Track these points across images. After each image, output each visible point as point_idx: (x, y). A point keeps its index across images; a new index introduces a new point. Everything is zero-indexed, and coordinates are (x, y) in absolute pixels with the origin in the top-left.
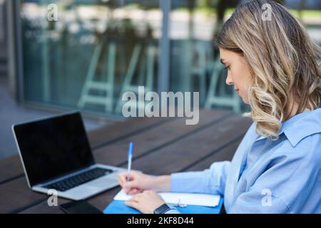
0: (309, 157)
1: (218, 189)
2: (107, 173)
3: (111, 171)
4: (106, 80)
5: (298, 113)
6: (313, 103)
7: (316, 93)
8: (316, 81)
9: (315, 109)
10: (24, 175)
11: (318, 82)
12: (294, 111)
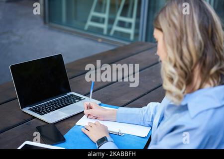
0: (202, 128)
1: (149, 123)
4: (105, 12)
5: (200, 88)
6: (214, 81)
7: (218, 73)
8: (218, 64)
9: (215, 86)
11: (221, 65)
12: (198, 86)
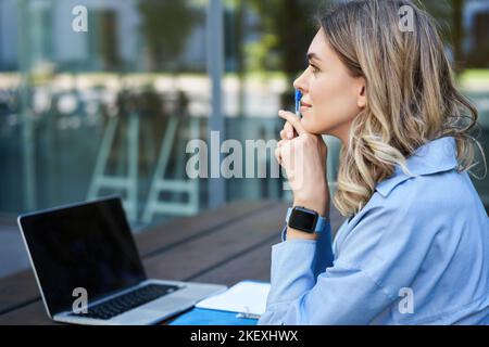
2: (170, 290)
3: (176, 288)
10: (41, 298)
